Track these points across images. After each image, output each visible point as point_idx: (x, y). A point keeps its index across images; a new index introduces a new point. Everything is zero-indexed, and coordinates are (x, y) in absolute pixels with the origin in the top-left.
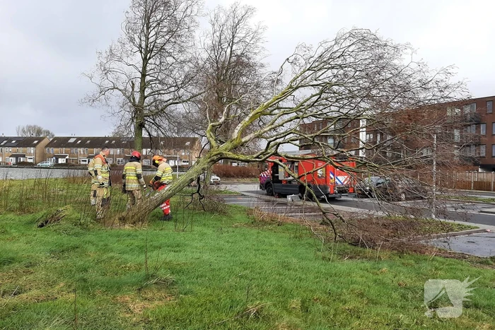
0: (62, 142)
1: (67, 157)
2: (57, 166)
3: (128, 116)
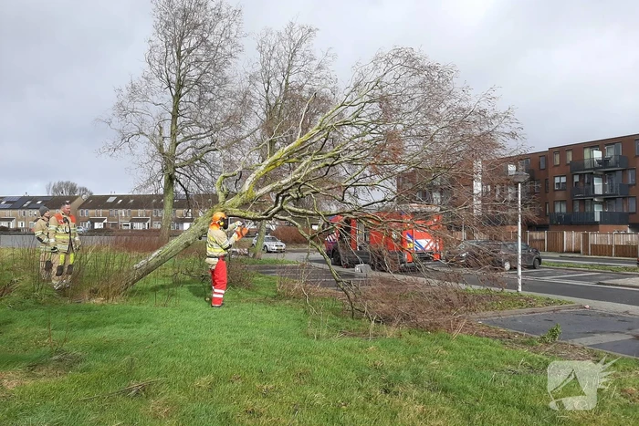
0: (99, 202)
1: (106, 221)
2: (93, 232)
3: (158, 167)
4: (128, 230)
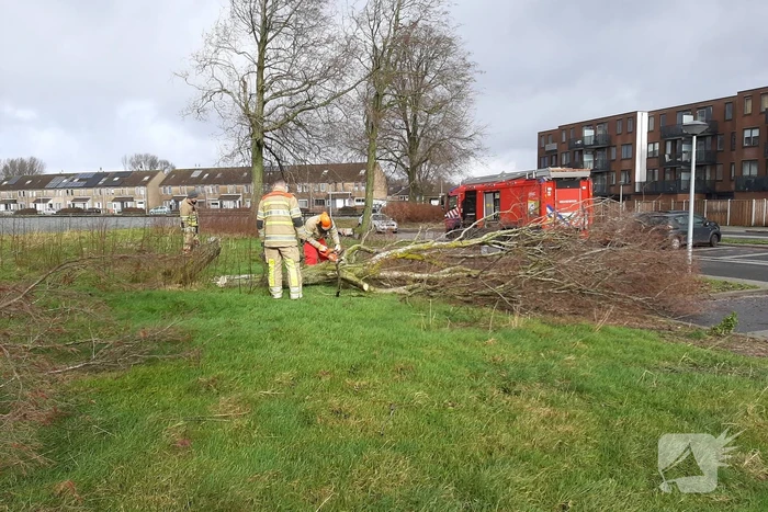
0: (182, 177)
4: (217, 210)
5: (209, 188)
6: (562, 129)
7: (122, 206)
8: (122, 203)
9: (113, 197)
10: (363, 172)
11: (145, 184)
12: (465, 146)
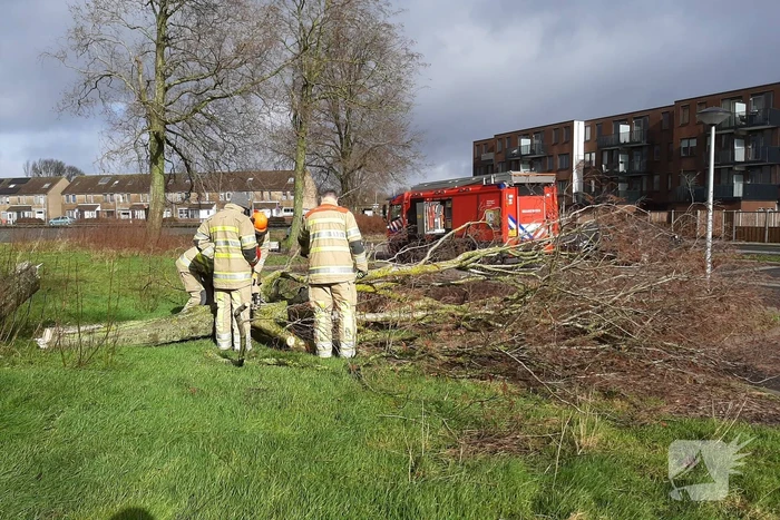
0: (89, 185)
1: (99, 209)
2: (82, 223)
4: (128, 220)
5: (118, 197)
6: (499, 138)
7: (19, 216)
8: (19, 213)
9: (8, 206)
10: (291, 180)
11: (45, 192)
12: (401, 153)
